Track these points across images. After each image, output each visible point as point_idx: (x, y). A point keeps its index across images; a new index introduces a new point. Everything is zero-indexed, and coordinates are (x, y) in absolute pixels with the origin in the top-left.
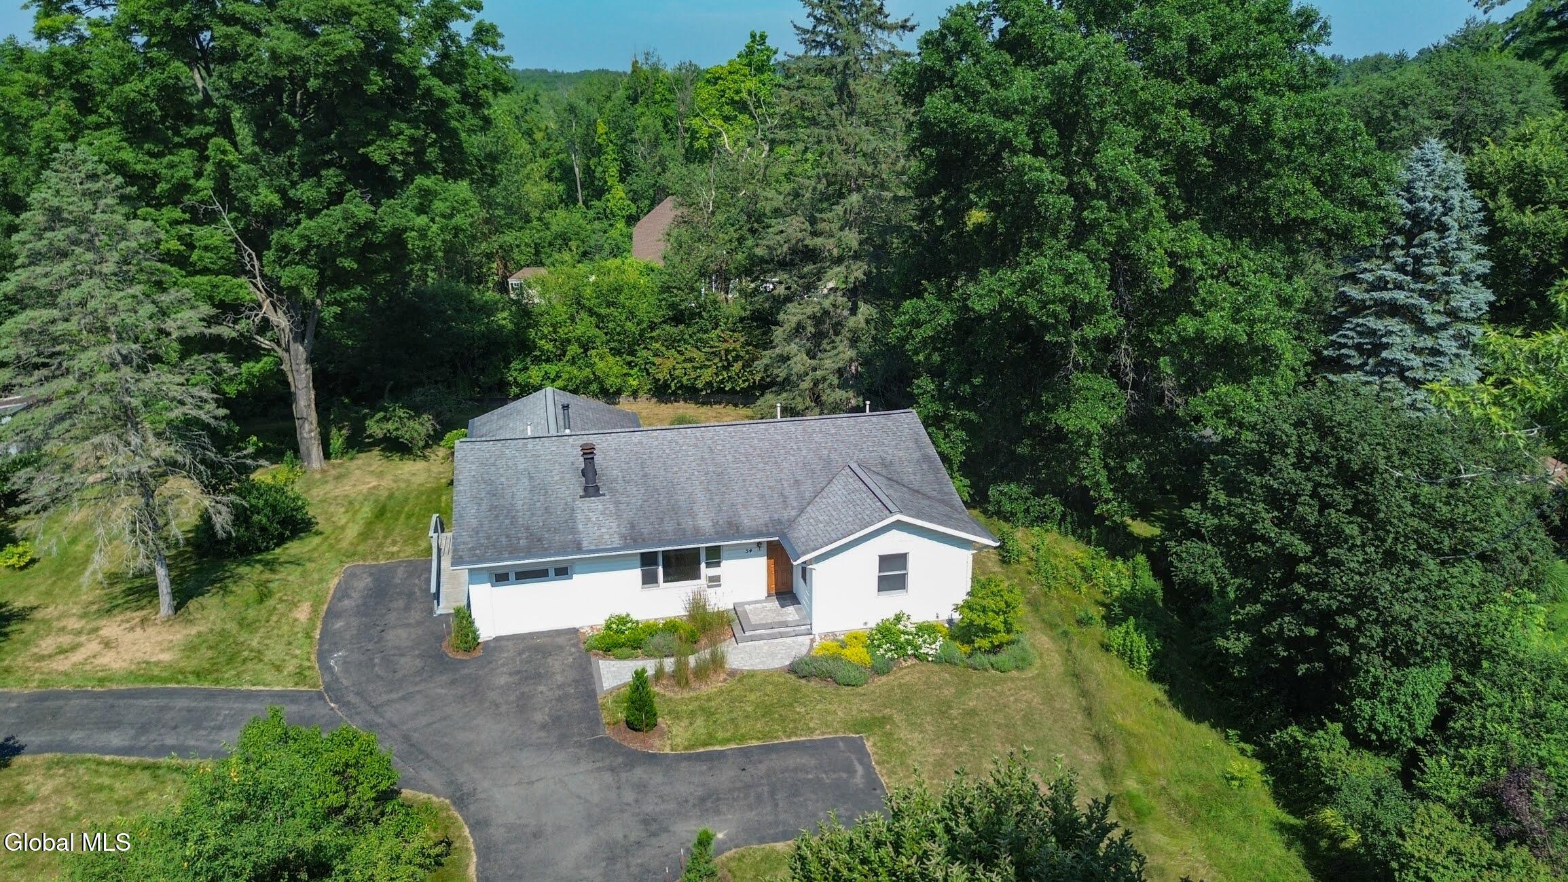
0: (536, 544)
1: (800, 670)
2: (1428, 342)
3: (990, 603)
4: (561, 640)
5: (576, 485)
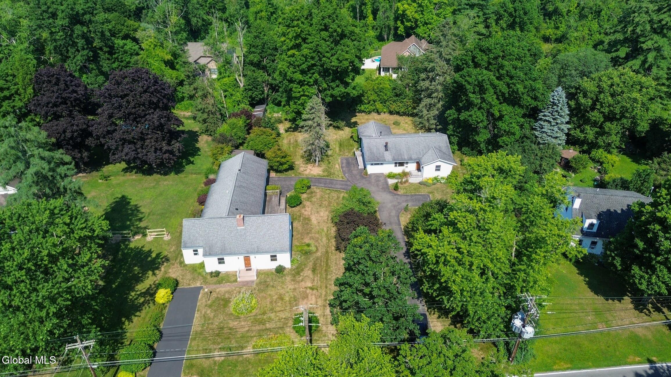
0: (378, 160)
1: (421, 183)
3: (453, 175)
4: (380, 175)
5: (384, 148)
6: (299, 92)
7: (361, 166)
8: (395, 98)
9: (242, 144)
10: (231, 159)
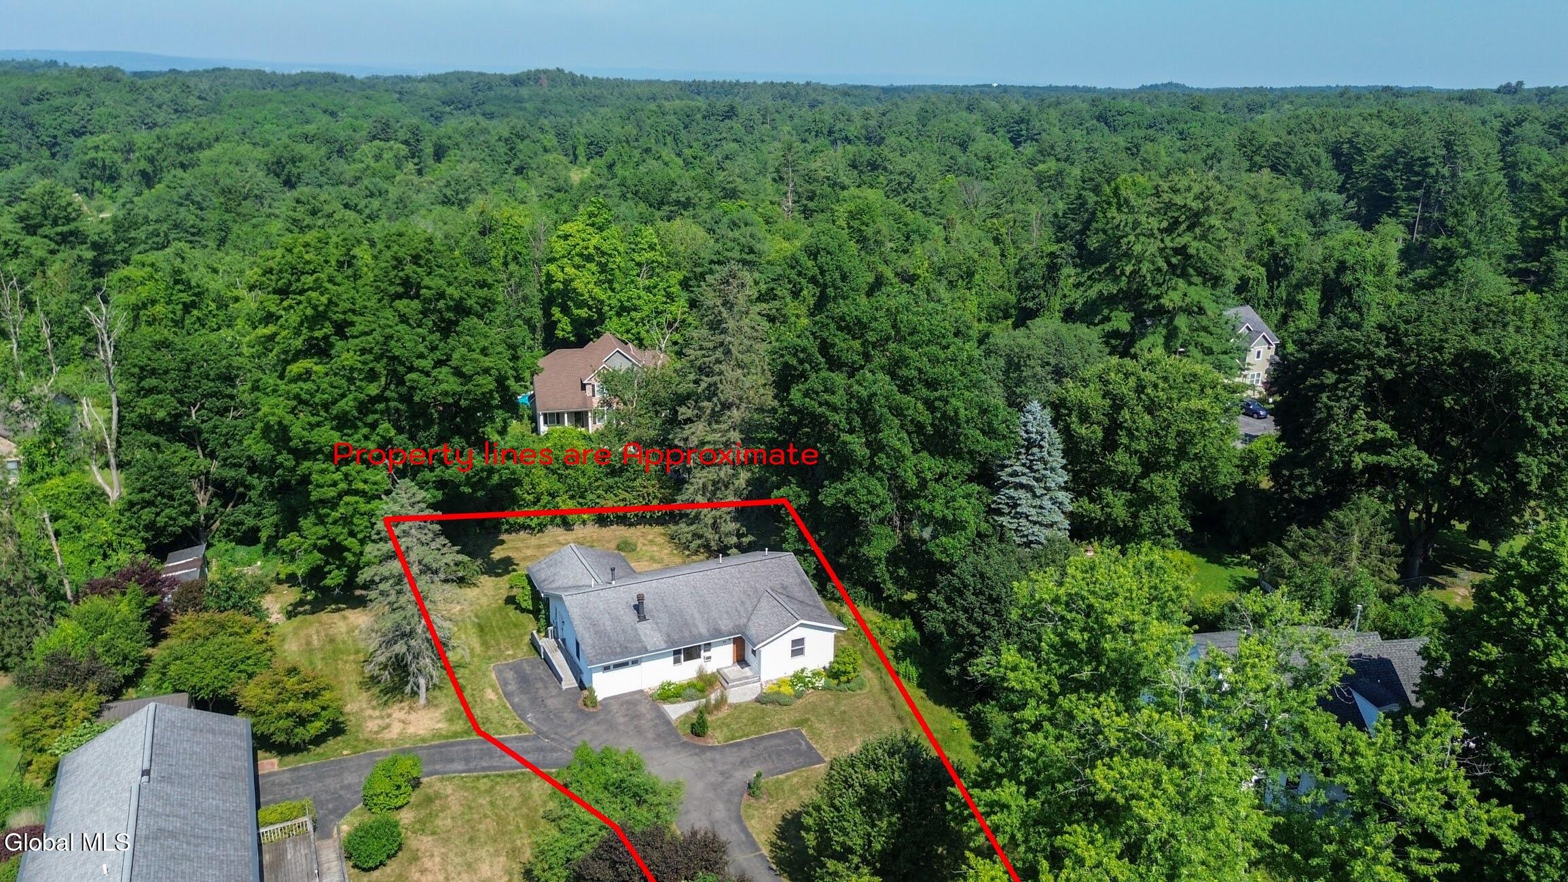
0: (625, 651)
1: (761, 700)
2: (1038, 502)
3: (846, 660)
4: (637, 696)
5: (633, 615)
6: (335, 484)
7: (569, 682)
8: (611, 481)
9: (131, 681)
10: (101, 739)
